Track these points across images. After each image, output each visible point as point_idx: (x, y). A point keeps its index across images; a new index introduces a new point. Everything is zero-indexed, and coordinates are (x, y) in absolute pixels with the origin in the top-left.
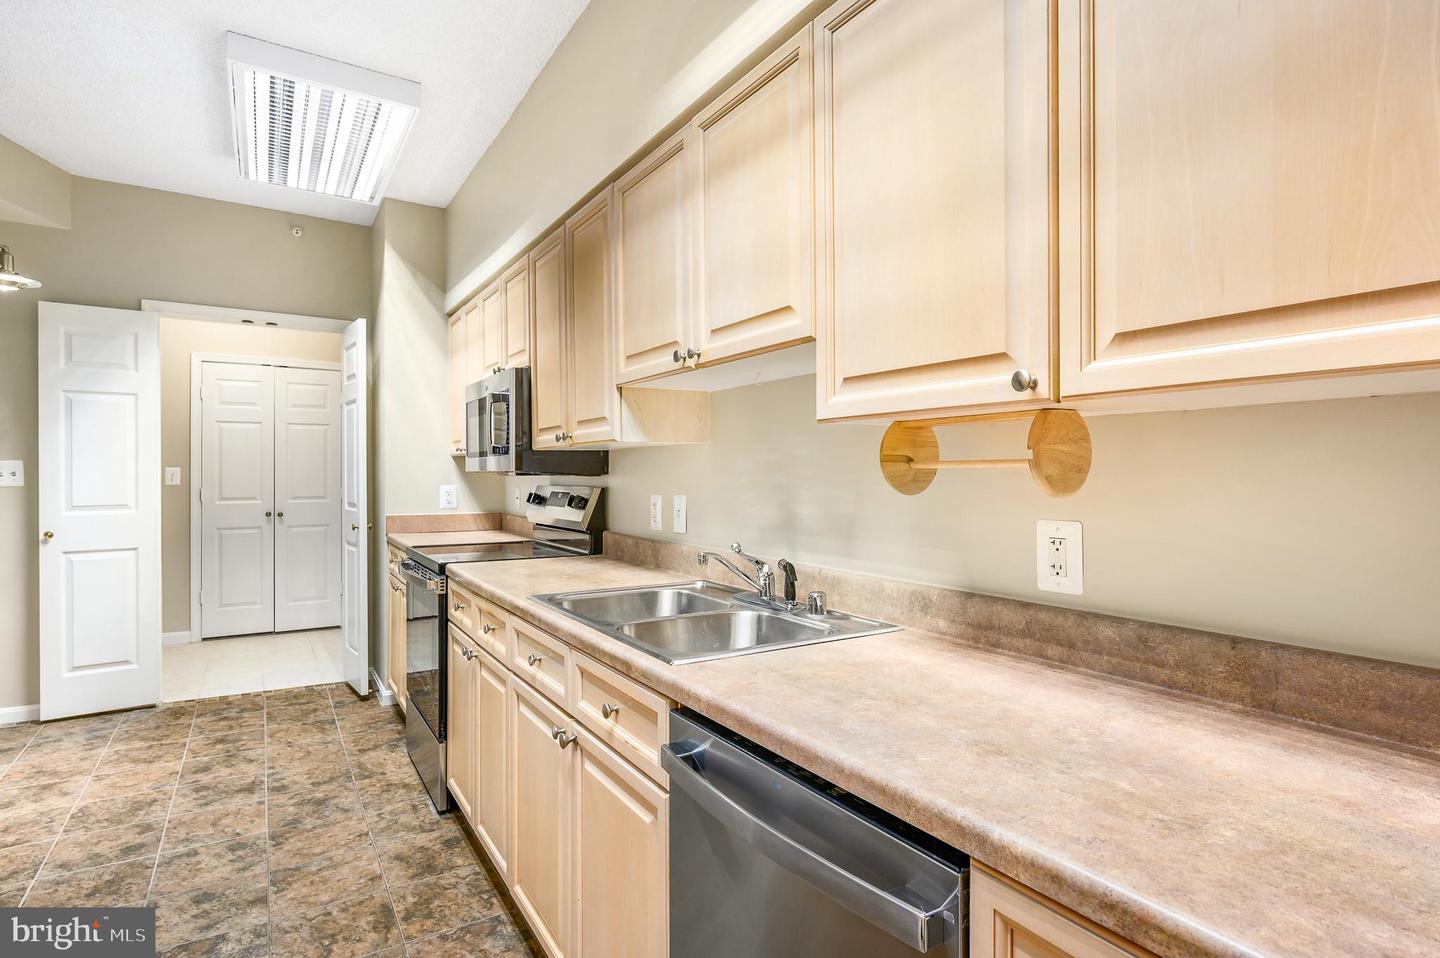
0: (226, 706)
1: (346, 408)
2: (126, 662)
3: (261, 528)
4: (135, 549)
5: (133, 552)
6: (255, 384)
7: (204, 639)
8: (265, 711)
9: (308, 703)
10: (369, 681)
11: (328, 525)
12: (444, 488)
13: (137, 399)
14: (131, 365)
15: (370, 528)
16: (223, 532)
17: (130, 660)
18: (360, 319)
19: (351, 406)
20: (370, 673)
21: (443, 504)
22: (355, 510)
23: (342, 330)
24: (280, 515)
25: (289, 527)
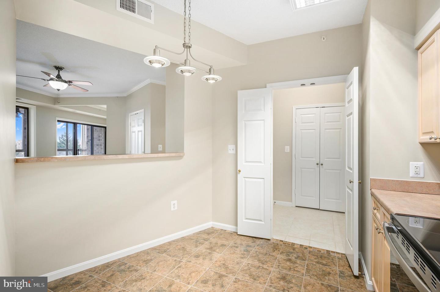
0: (292, 251)
1: (347, 118)
2: (261, 220)
3: (315, 169)
4: (264, 178)
5: (263, 180)
6: (314, 115)
7: (296, 206)
8: (306, 262)
9: (326, 265)
10: (359, 259)
11: (341, 170)
12: (413, 164)
13: (264, 122)
14: (263, 110)
15: (360, 183)
16: (303, 169)
17: (262, 220)
18: (355, 68)
19: (349, 117)
20: (359, 255)
21: (412, 174)
22: (351, 171)
23: (345, 81)
24: (322, 165)
25: (325, 169)
